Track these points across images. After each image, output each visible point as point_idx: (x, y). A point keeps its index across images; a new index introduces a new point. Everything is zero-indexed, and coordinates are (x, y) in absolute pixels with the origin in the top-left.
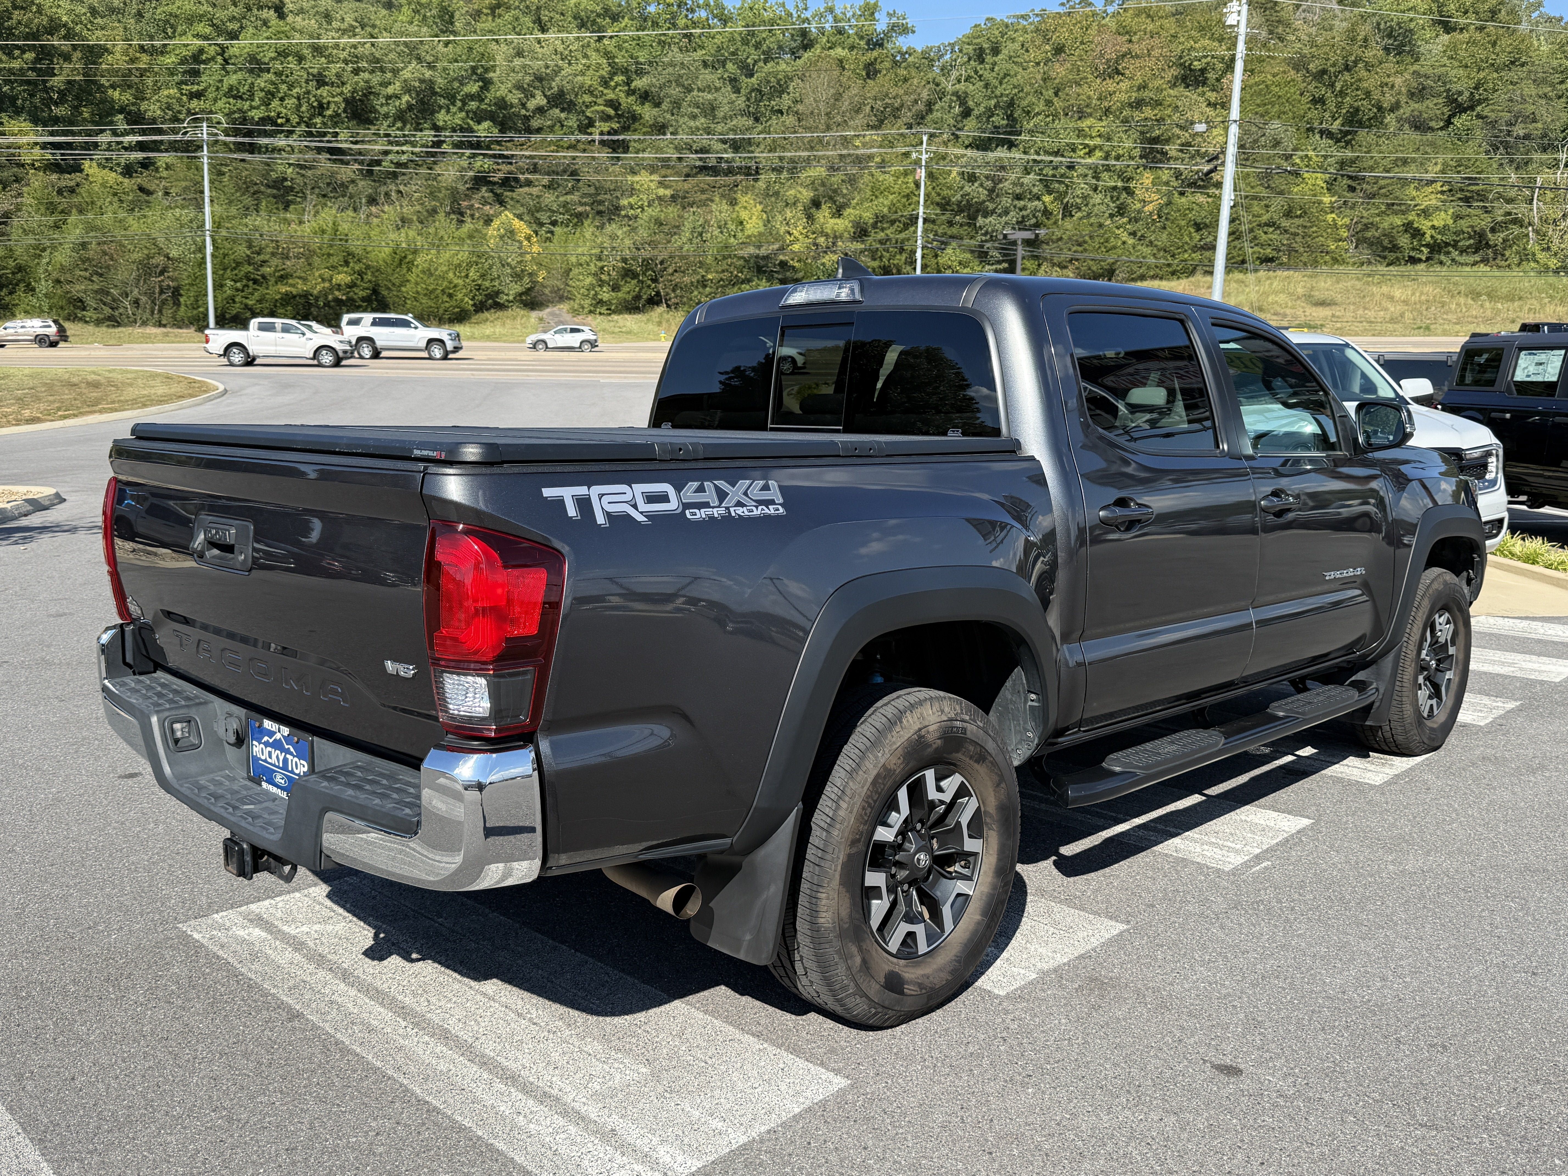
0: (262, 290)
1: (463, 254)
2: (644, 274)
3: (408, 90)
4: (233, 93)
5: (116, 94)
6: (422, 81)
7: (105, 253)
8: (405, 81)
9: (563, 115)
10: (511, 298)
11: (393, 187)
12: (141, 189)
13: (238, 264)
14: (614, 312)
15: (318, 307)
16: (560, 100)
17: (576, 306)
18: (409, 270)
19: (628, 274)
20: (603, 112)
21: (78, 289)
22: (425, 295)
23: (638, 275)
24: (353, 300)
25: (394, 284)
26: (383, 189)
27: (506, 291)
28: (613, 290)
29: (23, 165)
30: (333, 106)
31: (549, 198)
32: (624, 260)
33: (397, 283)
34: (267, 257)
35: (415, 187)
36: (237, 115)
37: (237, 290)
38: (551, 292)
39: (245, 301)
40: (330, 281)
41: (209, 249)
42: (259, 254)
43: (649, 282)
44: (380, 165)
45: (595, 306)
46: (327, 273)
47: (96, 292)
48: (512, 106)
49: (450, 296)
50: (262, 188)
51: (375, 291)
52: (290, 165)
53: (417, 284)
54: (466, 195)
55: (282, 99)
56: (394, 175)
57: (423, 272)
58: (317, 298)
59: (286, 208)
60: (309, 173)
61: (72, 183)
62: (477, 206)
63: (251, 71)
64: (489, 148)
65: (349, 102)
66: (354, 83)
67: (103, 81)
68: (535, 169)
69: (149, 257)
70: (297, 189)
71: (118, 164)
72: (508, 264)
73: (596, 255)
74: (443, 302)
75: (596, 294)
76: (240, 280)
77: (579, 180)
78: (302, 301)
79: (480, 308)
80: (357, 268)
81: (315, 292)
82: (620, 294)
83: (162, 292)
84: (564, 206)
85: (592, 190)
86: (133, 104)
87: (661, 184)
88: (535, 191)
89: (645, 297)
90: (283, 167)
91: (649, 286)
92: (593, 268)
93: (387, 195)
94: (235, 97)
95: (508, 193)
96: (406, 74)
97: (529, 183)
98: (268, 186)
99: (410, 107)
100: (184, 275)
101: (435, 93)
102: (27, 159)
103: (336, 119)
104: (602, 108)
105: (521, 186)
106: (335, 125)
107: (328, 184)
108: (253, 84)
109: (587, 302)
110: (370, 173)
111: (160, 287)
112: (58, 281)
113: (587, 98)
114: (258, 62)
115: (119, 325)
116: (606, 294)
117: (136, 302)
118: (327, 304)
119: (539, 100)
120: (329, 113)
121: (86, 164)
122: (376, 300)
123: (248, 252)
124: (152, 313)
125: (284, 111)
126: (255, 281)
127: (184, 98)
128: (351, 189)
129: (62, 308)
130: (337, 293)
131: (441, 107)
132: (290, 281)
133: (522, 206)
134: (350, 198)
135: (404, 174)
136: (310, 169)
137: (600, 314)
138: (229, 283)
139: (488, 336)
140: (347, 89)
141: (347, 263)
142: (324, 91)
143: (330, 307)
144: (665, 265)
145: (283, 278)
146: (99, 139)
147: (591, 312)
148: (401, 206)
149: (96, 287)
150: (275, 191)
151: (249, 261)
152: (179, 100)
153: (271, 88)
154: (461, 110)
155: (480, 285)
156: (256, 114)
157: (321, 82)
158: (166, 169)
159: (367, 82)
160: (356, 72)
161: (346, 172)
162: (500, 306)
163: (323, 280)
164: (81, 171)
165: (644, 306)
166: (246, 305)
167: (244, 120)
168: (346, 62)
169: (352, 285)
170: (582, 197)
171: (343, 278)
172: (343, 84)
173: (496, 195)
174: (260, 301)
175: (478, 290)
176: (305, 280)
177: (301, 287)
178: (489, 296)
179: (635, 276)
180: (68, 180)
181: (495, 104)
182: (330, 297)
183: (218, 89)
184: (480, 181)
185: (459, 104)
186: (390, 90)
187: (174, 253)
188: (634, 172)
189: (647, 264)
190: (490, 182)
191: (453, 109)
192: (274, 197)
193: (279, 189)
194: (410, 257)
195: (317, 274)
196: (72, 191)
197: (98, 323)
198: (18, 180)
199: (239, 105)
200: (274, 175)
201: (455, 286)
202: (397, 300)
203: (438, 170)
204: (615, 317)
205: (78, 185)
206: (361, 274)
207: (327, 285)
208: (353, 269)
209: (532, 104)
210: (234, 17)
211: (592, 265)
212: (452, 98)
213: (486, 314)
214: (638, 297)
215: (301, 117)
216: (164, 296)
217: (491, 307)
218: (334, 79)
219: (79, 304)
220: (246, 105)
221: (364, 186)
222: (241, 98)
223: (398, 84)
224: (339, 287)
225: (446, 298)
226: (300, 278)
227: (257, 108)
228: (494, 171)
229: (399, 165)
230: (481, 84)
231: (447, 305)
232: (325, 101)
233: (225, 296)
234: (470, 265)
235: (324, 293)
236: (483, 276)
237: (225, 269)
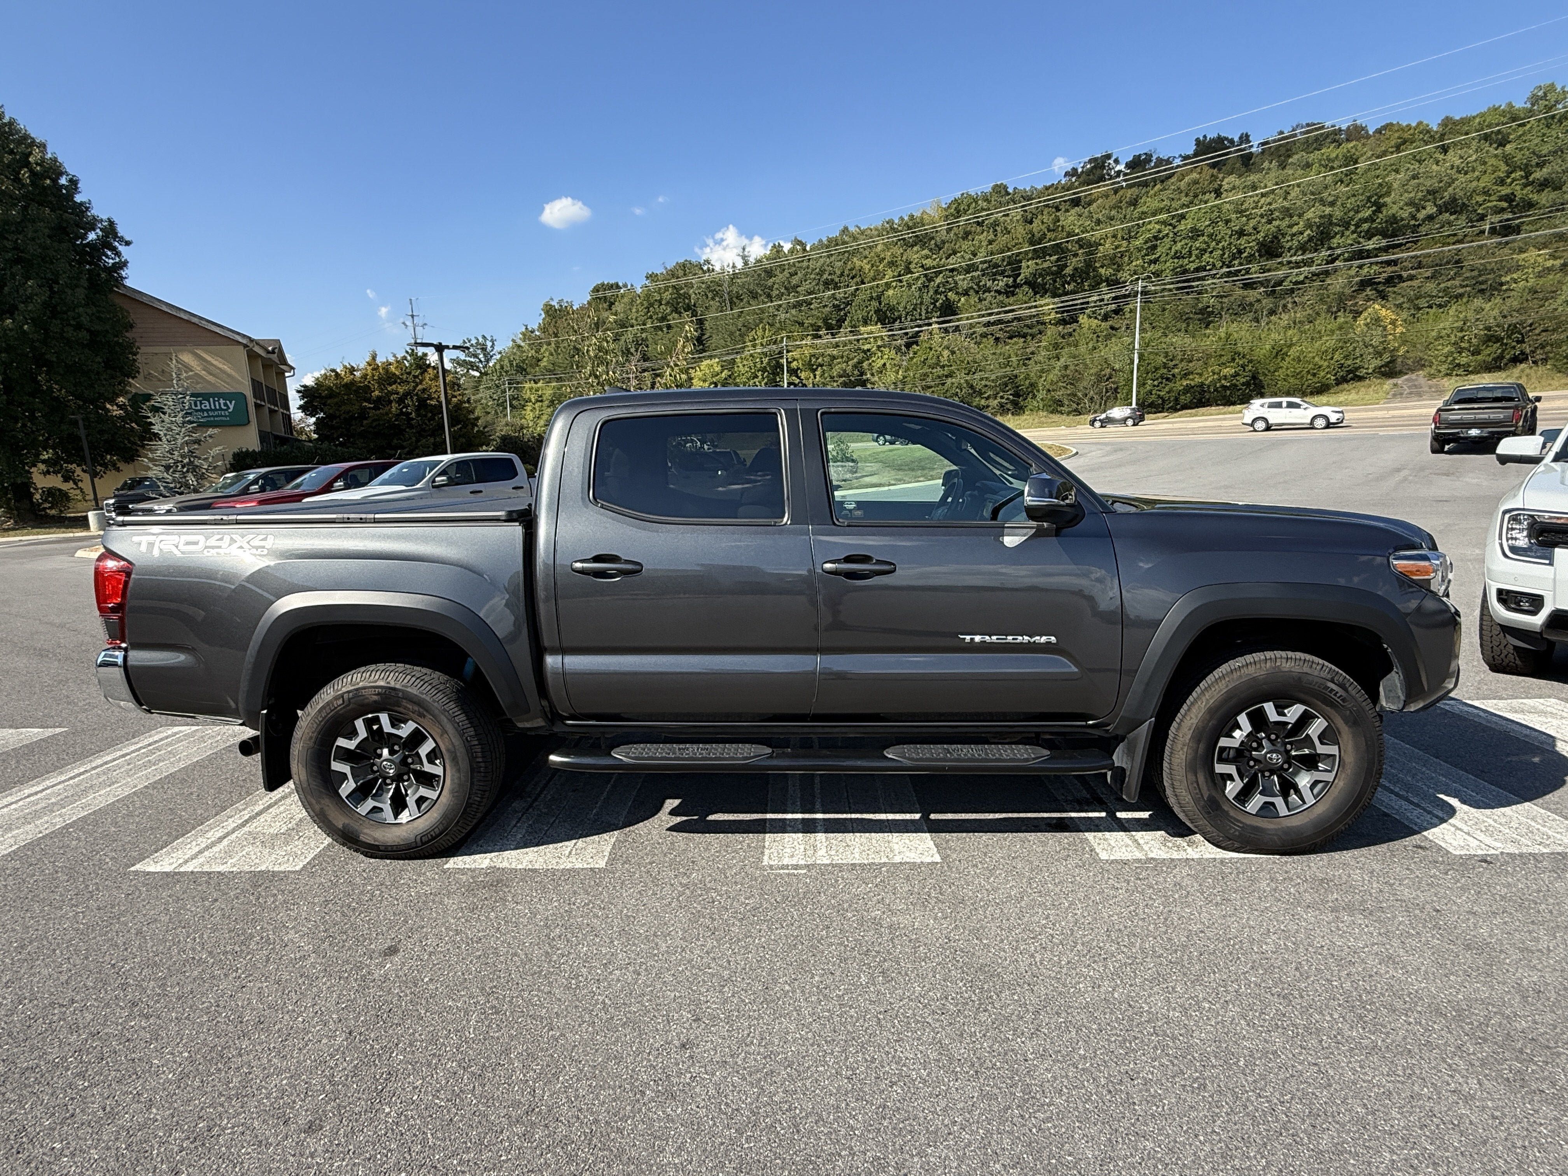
0: (1171, 385)
1: (1330, 342)
2: (1509, 337)
3: (1309, 225)
4: (1178, 256)
5: (1102, 271)
6: (1321, 217)
7: (1077, 371)
8: (1308, 220)
9: (1452, 218)
10: (1370, 371)
11: (1290, 299)
12: (1112, 328)
13: (1157, 369)
14: (1471, 373)
15: (1210, 392)
16: (1453, 206)
17: (1432, 372)
18: (1283, 359)
19: (1491, 338)
20: (1495, 206)
21: (1058, 395)
22: (1293, 376)
23: (1503, 339)
24: (1236, 385)
25: (1269, 371)
26: (1283, 302)
27: (1366, 366)
28: (1473, 355)
29: (1045, 324)
30: (1248, 250)
31: (1430, 287)
32: (1488, 329)
33: (1272, 369)
34: (1177, 362)
35: (1309, 296)
36: (1178, 270)
37: (1154, 386)
38: (1413, 362)
39: (1158, 393)
40: (1219, 374)
41: (1136, 361)
42: (1172, 361)
43: (1514, 344)
44: (1281, 285)
45: (1453, 370)
46: (1216, 368)
47: (1069, 395)
48: (1402, 219)
49: (1314, 375)
50: (1191, 316)
51: (1254, 377)
52: (1213, 297)
53: (1287, 369)
54: (1352, 296)
55: (1211, 252)
56: (1292, 291)
57: (1293, 360)
58: (1209, 387)
59: (1207, 327)
60: (1225, 300)
61: (1071, 330)
62: (1361, 303)
63: (1192, 238)
64: (1376, 256)
65: (1262, 245)
66: (1266, 230)
67: (1097, 265)
68: (1420, 266)
69: (1101, 370)
70: (1216, 312)
71: (1100, 315)
72: (1371, 345)
73: (1457, 328)
74: (1307, 380)
75: (1454, 359)
76: (1157, 379)
77: (1462, 267)
78: (1198, 389)
79: (1341, 381)
80: (1241, 362)
81: (1207, 383)
82: (1479, 357)
83: (1107, 392)
84: (1444, 290)
85: (1476, 273)
86: (1114, 275)
87: (1553, 257)
88: (1415, 283)
89: (1508, 357)
90: (1208, 300)
91: (1514, 347)
92: (1453, 339)
93: (1285, 306)
94: (1178, 258)
95: (1390, 289)
96: (1309, 215)
97: (1411, 278)
98: (1196, 313)
99: (1310, 239)
100: (1121, 379)
101: (1331, 224)
102: (1047, 318)
103: (1250, 259)
104: (1495, 203)
105: (1404, 282)
106: (1249, 262)
107: (1239, 306)
108: (1191, 246)
109: (1443, 368)
110: (1274, 292)
111: (1106, 389)
112: (1049, 390)
113: (1480, 199)
114: (1197, 230)
115: (1080, 414)
116: (1463, 360)
117: (1092, 399)
118: (1216, 390)
119: (1431, 209)
120: (1245, 255)
121: (1080, 319)
122: (1254, 384)
123: (1164, 361)
124: (1101, 405)
125: (1211, 260)
126: (1168, 379)
127: (1146, 265)
128: (1257, 306)
129: (1050, 406)
130: (1223, 382)
131: (1336, 234)
132: (1191, 377)
133: (1403, 296)
134: (1255, 312)
135: (1299, 289)
136: (1226, 297)
137: (1457, 375)
138: (1150, 382)
139: (1341, 402)
140: (1260, 236)
141: (1233, 360)
142: (1243, 241)
143: (1218, 392)
144: (1533, 327)
145: (1185, 376)
146: (1090, 299)
147: (1447, 375)
148: (1295, 312)
149: (1069, 392)
150: (1200, 316)
151: (1165, 366)
152: (1143, 267)
153: (1204, 246)
154: (1353, 232)
155: (1342, 364)
156: (1192, 266)
157: (1241, 233)
158: (1130, 312)
159: (1278, 227)
160: (1270, 222)
161: (1252, 295)
162: (1361, 379)
163: (1214, 374)
164: (1077, 322)
165: (1506, 364)
166: (1159, 395)
167: (1185, 272)
168: (1262, 216)
169: (1237, 374)
170: (1463, 281)
171: (1228, 371)
172: (1258, 232)
173: (1378, 291)
174: (1168, 392)
175: (1340, 368)
176: (1201, 375)
177: (1198, 380)
178: (1349, 372)
179: (1498, 339)
180: (1069, 328)
181: (1386, 222)
182: (1218, 385)
183: (1167, 254)
184: (1365, 284)
185: (1353, 228)
186: (1295, 229)
187: (1117, 367)
188: (1522, 251)
189: (1513, 329)
190: (1375, 283)
191: (1347, 233)
192: (1199, 320)
193: (1203, 314)
194: (1285, 350)
195: (1210, 370)
196: (1070, 335)
197: (1069, 414)
198: (1040, 333)
199: (1180, 263)
200: (1200, 305)
201: (1320, 367)
202: (1270, 382)
203: (1329, 281)
204: (1472, 377)
205: (1074, 330)
206: (1243, 366)
207: (1216, 377)
208: (1238, 363)
209: (1422, 215)
210: (1184, 205)
211: (1453, 336)
212: (1347, 225)
213: (1345, 386)
214: (1501, 357)
215: (1224, 263)
216: (1108, 394)
217: (1352, 379)
218: (1251, 231)
219: (1060, 403)
220: (1186, 261)
221: (1268, 303)
222: (1183, 257)
223: (1301, 223)
224: (1225, 378)
225: (1309, 377)
226: (1197, 374)
227: (1193, 262)
228: (1380, 273)
229: (1297, 283)
230: (1374, 208)
231: (1310, 382)
232: (1242, 247)
233: (1145, 390)
234: (1335, 350)
235: (1214, 382)
236: (1346, 357)
237: (1148, 373)
